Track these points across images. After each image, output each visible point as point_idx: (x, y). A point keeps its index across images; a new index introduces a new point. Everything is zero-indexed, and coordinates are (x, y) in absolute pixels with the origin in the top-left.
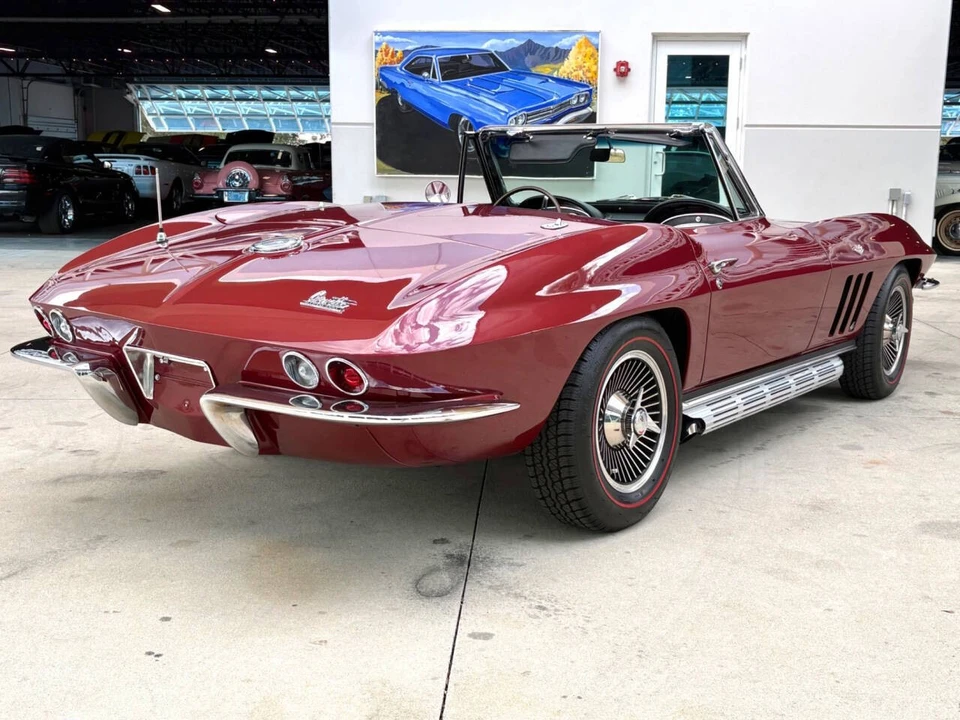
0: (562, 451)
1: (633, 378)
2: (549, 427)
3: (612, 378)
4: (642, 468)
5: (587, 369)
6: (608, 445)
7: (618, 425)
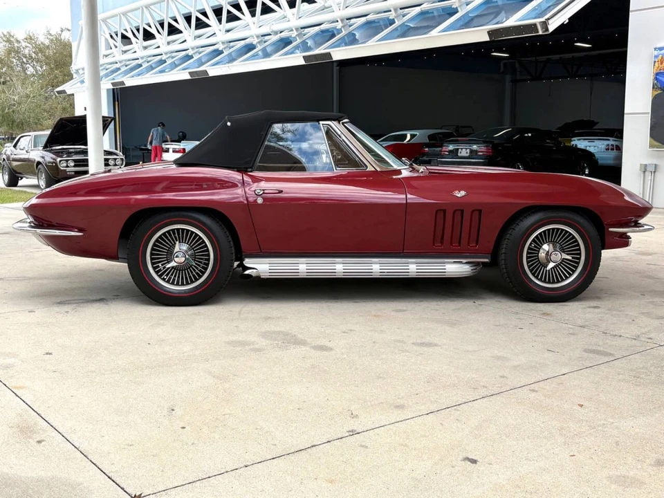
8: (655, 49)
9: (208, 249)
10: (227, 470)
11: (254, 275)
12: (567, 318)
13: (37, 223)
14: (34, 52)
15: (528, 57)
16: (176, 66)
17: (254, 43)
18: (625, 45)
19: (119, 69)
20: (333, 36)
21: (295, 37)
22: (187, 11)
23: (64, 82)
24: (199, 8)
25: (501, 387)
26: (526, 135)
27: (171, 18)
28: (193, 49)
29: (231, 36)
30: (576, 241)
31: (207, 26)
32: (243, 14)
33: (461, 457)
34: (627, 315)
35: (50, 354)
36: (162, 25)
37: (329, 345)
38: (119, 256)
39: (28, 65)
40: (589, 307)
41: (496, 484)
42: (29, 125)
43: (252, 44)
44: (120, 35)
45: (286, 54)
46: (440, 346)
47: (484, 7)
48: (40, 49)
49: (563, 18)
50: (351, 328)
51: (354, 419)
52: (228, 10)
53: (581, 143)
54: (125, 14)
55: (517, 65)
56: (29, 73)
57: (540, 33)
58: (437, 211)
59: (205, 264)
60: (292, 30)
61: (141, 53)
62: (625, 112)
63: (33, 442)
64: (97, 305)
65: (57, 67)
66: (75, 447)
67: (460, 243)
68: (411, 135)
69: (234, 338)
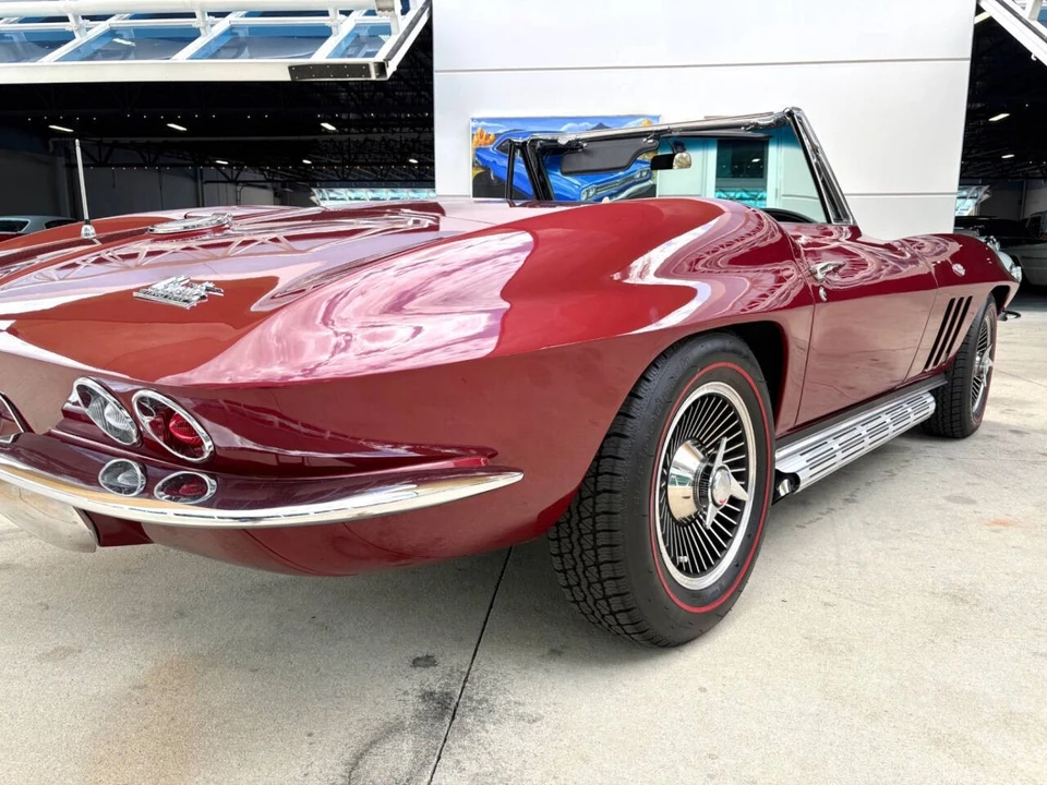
0: (602, 539)
1: (710, 422)
2: (582, 499)
3: (680, 423)
4: (721, 549)
5: (642, 409)
6: (674, 519)
7: (688, 490)
8: (473, 120)
57: (373, 77)
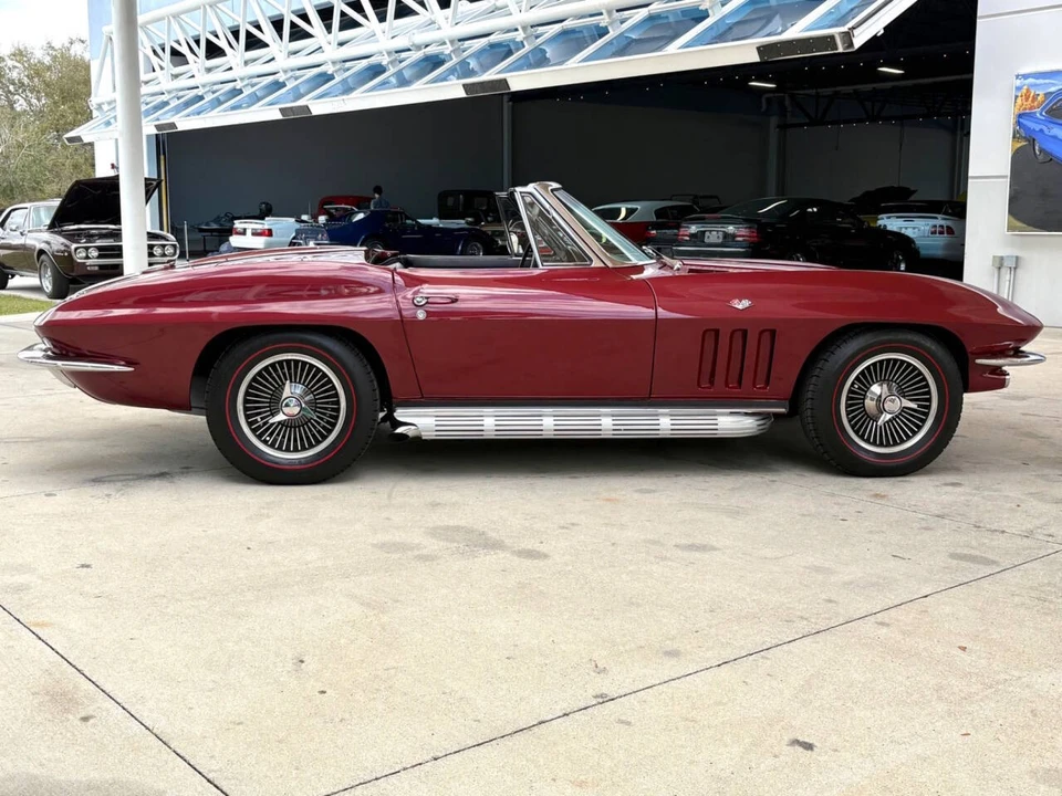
8: (1017, 77)
9: (337, 393)
10: (405, 765)
11: (410, 434)
12: (913, 503)
13: (57, 351)
14: (28, 76)
15: (804, 89)
16: (259, 99)
17: (384, 63)
18: (971, 70)
19: (166, 103)
20: (510, 53)
21: (450, 55)
22: (276, 13)
23: (75, 124)
24: (296, 7)
25: (830, 619)
26: (810, 210)
27: (251, 23)
28: (285, 72)
29: (347, 52)
30: (924, 379)
31: (309, 35)
32: (366, 17)
33: (786, 739)
34: (1008, 496)
35: (88, 566)
36: (236, 34)
37: (543, 549)
38: (193, 405)
39: (16, 97)
40: (946, 485)
41: (851, 785)
42: (22, 192)
43: (380, 65)
44: (168, 50)
45: (434, 81)
46: (719, 549)
47: (749, 9)
48: (37, 71)
49: (876, 27)
50: (573, 521)
51: (602, 675)
52: (342, 12)
53: (892, 223)
54: (176, 16)
55: (787, 102)
56: (18, 109)
57: (841, 50)
58: (705, 332)
59: (331, 416)
60: (444, 43)
61: (202, 78)
62: (970, 175)
63: (74, 720)
64: (157, 483)
65: (64, 100)
66: (147, 728)
67: (740, 382)
68: (627, 209)
69: (387, 538)
